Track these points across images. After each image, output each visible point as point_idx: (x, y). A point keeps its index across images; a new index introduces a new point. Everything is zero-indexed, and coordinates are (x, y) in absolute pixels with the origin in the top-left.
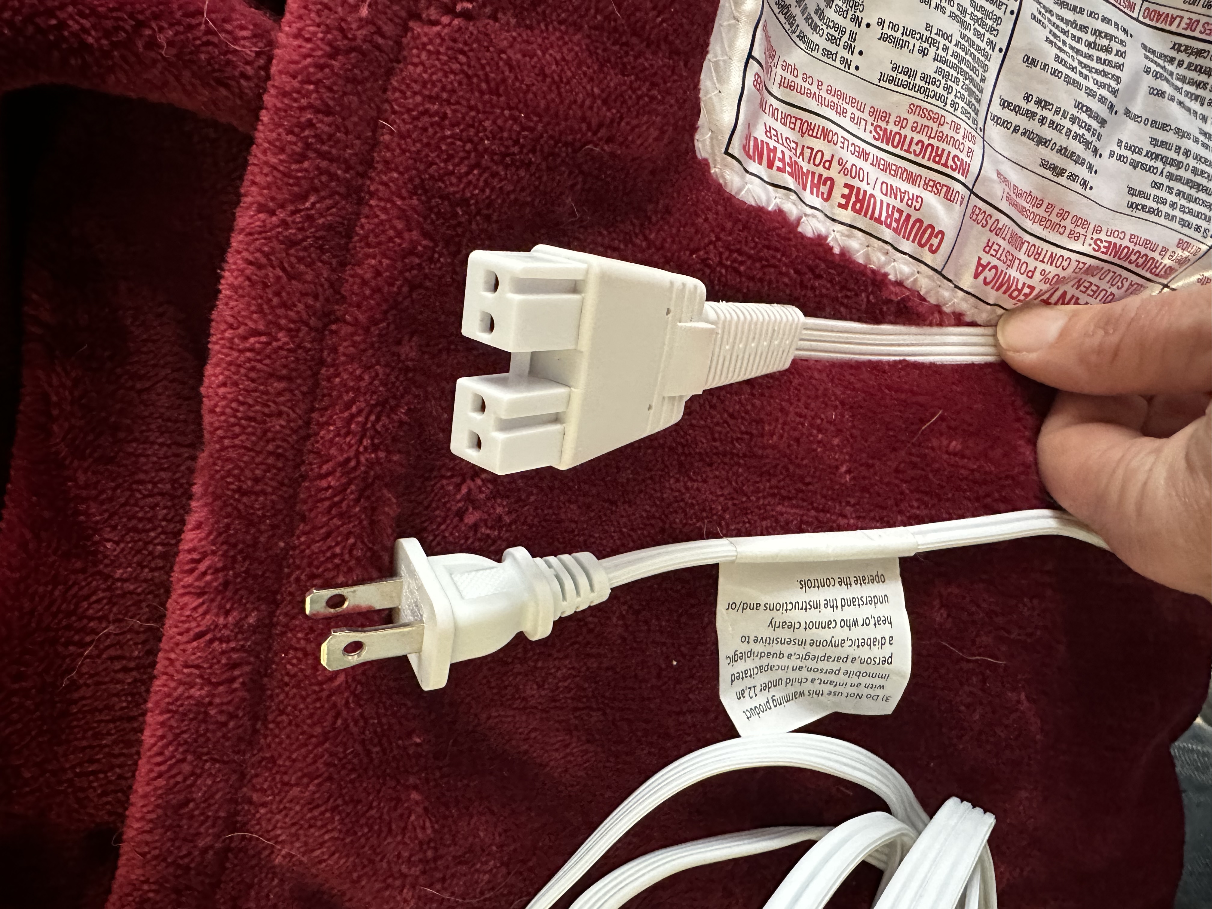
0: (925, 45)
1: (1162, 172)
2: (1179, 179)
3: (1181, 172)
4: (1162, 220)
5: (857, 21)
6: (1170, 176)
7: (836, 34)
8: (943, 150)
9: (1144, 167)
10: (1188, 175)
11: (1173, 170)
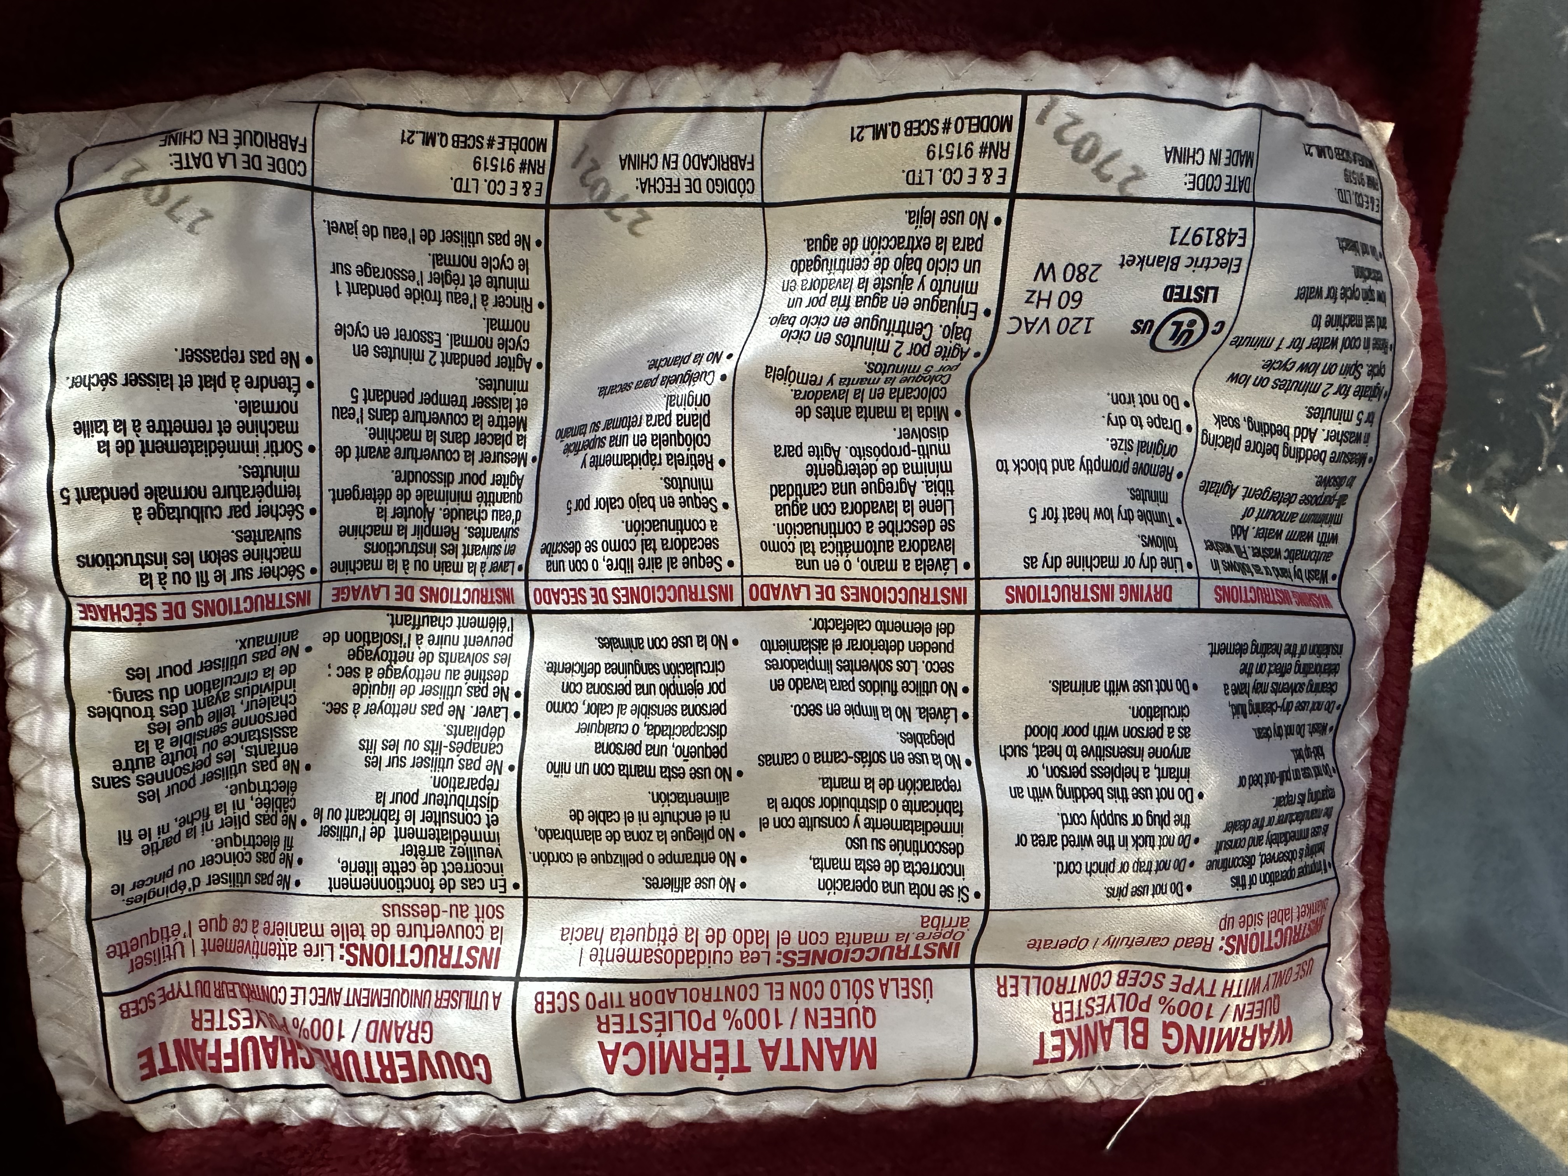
0: (380, 823)
1: (856, 821)
2: (888, 825)
3: (888, 814)
4: (879, 896)
5: (290, 822)
6: (872, 824)
7: (267, 849)
8: (451, 948)
9: (824, 822)
10: (901, 815)
11: (873, 814)
